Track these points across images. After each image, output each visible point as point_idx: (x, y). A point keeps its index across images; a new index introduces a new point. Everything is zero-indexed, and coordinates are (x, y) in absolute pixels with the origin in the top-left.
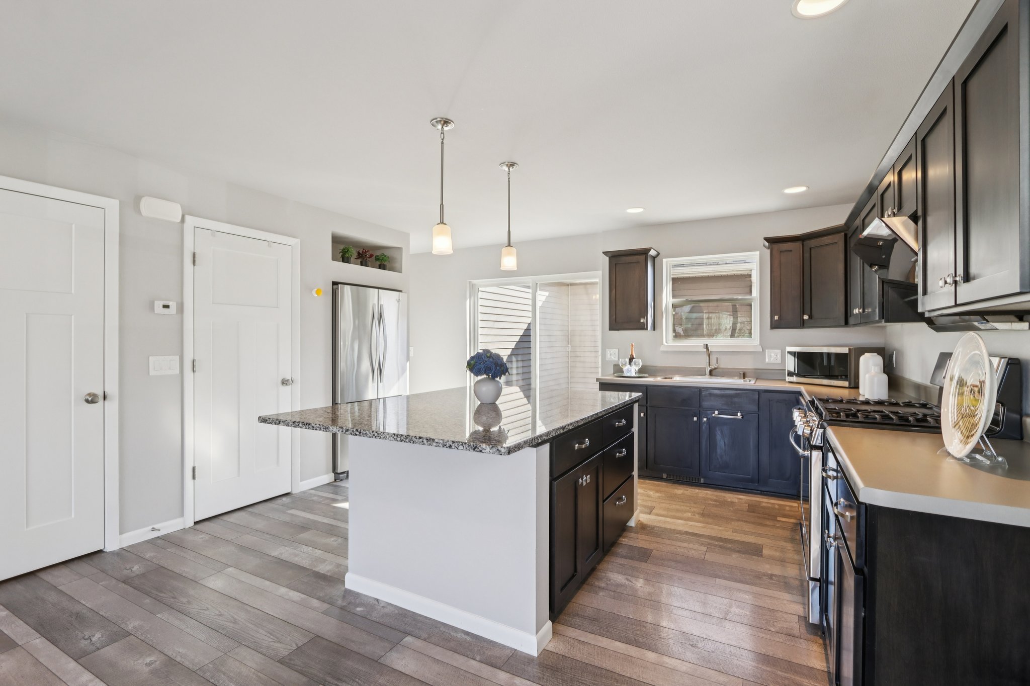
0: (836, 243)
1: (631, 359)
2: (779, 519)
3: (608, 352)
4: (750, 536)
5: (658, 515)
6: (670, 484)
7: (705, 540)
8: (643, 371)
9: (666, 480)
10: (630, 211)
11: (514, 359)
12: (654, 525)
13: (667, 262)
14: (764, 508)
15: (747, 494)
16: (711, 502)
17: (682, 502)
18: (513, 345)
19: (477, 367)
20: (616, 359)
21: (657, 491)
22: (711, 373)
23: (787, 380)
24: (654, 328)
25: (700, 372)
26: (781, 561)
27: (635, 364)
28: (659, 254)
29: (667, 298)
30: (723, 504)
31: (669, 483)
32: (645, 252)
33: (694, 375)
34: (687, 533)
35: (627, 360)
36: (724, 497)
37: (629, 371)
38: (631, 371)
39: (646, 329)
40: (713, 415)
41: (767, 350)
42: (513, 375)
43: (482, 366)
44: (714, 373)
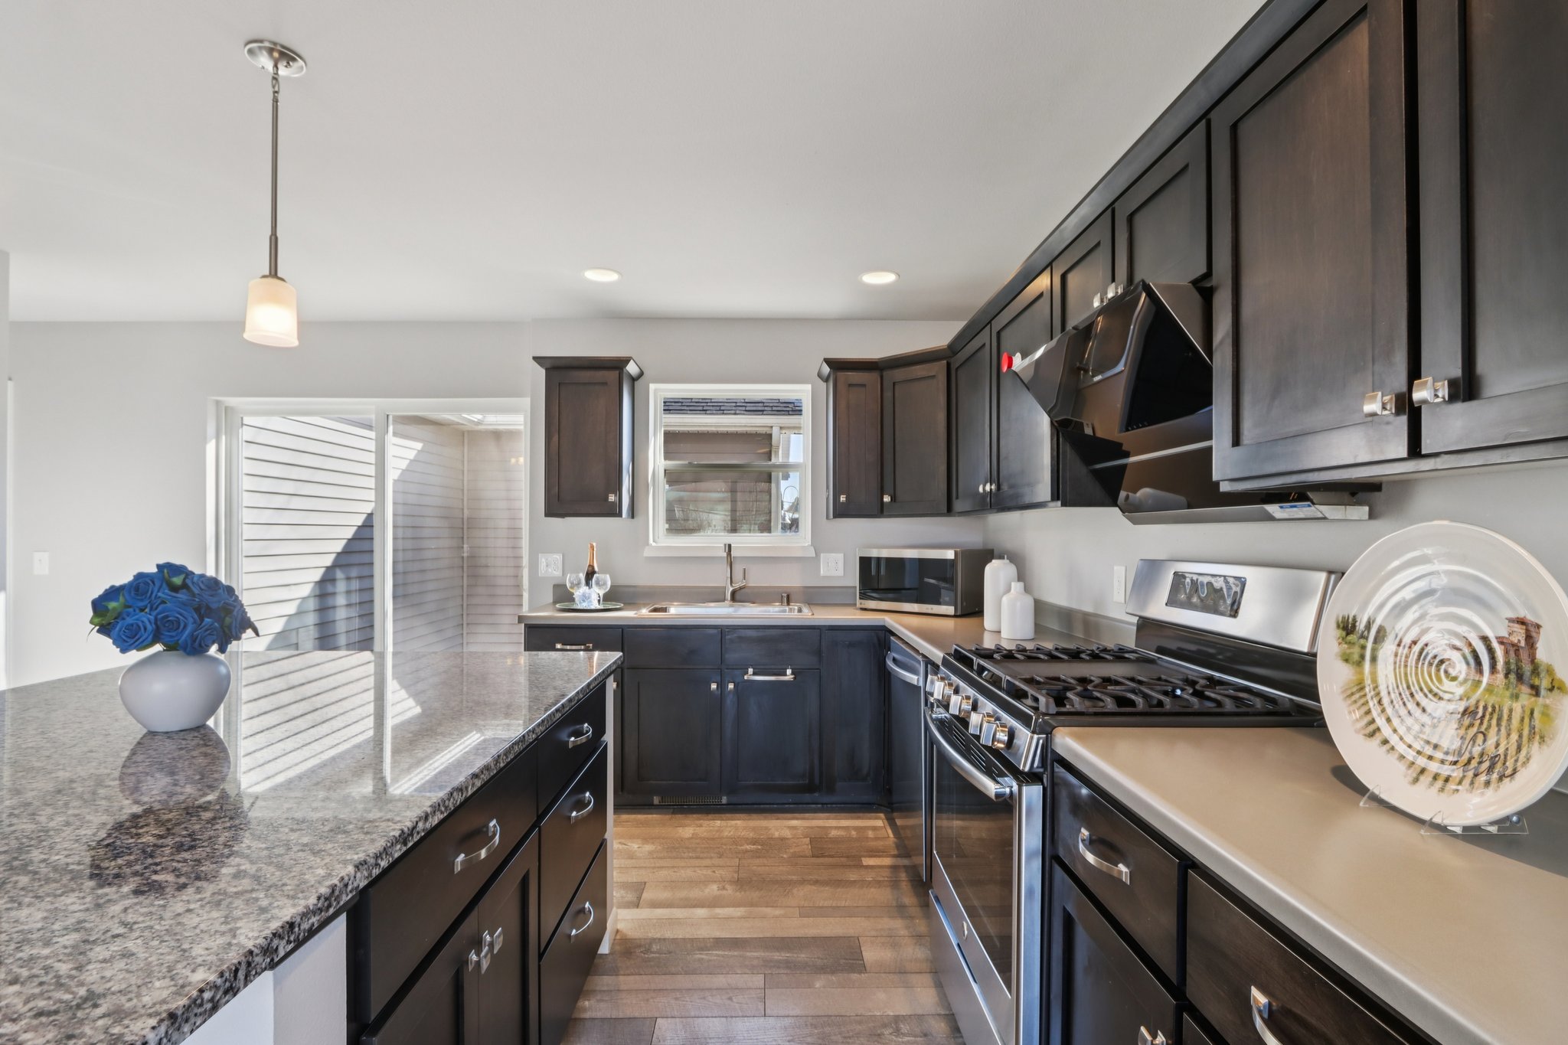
0: (934, 376)
1: (590, 575)
2: (867, 861)
3: (543, 561)
4: (831, 919)
5: (654, 905)
6: (668, 817)
7: (755, 954)
8: (615, 596)
9: (660, 808)
10: (593, 275)
11: (339, 574)
12: (650, 935)
13: (656, 391)
14: (836, 841)
15: (802, 815)
16: (748, 847)
17: (697, 858)
18: (339, 546)
19: (129, 620)
20: (558, 573)
21: (646, 840)
22: (734, 597)
23: (858, 605)
24: (632, 514)
25: (714, 596)
26: (900, 973)
27: (598, 584)
28: (641, 374)
29: (656, 460)
30: (768, 846)
31: (666, 814)
32: (618, 365)
33: (704, 601)
34: (719, 943)
35: (582, 576)
36: (767, 828)
37: (585, 598)
38: (590, 597)
39: (620, 515)
40: (746, 677)
41: (822, 555)
42: (338, 610)
43: (146, 619)
44: (737, 596)
